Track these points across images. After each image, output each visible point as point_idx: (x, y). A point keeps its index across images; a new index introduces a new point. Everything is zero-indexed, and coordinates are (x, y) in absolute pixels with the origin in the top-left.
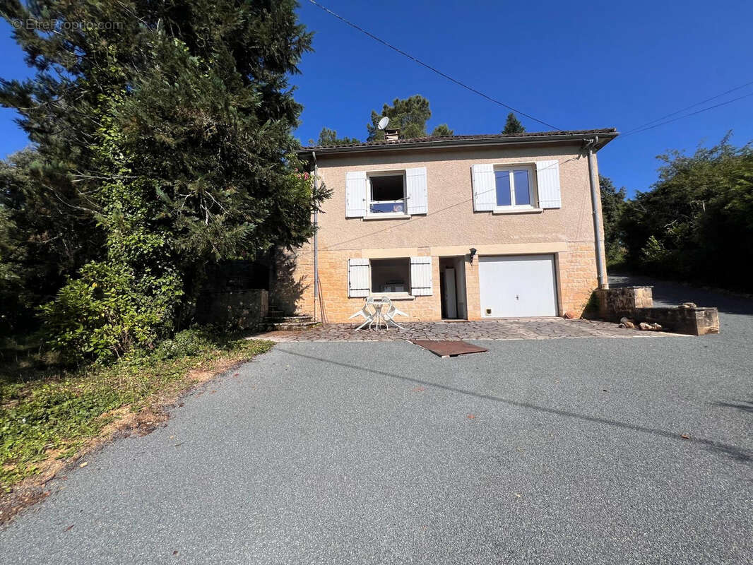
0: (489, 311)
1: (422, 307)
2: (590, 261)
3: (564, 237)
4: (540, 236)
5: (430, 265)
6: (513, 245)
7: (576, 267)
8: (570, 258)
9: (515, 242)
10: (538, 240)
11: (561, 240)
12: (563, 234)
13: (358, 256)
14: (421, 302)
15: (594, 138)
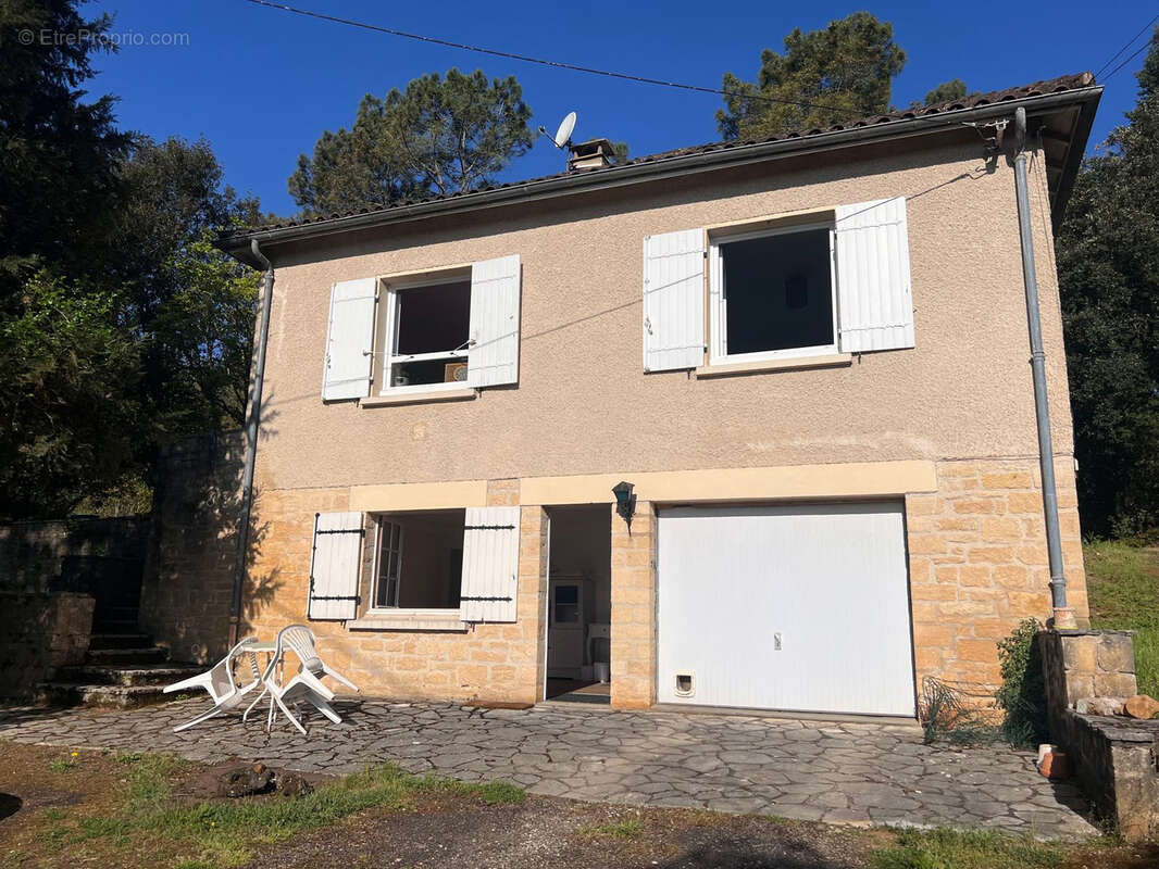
0: (684, 681)
1: (485, 657)
2: (1023, 527)
3: (924, 444)
4: (844, 441)
5: (516, 531)
6: (751, 472)
7: (966, 547)
8: (949, 513)
9: (764, 460)
10: (839, 456)
11: (914, 455)
12: (921, 433)
13: (342, 505)
14: (486, 641)
15: (1011, 113)
